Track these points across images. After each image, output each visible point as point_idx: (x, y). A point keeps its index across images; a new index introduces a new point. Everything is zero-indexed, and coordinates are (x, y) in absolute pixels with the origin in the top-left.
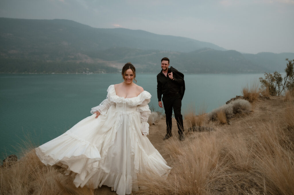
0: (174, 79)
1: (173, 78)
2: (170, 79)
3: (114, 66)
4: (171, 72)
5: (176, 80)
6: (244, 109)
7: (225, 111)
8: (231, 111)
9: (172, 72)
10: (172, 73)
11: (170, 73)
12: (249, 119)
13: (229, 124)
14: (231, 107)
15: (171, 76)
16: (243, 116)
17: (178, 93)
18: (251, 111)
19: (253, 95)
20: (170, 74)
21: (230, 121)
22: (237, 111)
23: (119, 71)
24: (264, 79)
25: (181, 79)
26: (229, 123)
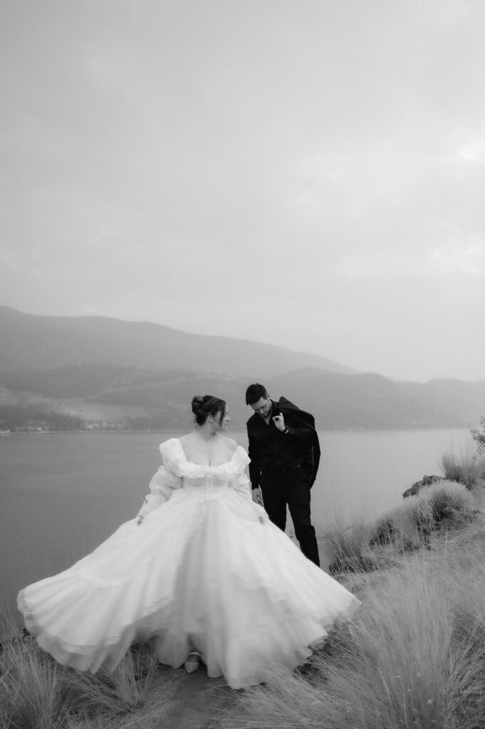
0: (287, 431)
1: (284, 428)
2: (278, 430)
3: (72, 412)
4: (278, 415)
5: (293, 431)
6: (457, 508)
7: (415, 512)
8: (428, 513)
9: (281, 414)
10: (281, 417)
11: (277, 417)
12: (476, 532)
13: (429, 548)
14: (427, 503)
15: (280, 423)
16: (459, 525)
17: (299, 466)
18: (475, 512)
19: (470, 470)
20: (277, 419)
21: (430, 539)
22: (441, 513)
23: (86, 424)
24: (481, 434)
25: (309, 427)
26: (430, 545)
